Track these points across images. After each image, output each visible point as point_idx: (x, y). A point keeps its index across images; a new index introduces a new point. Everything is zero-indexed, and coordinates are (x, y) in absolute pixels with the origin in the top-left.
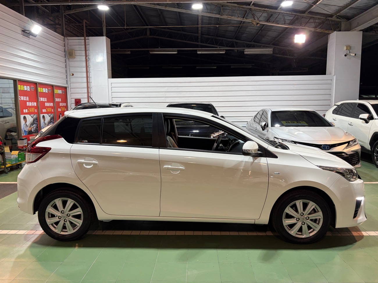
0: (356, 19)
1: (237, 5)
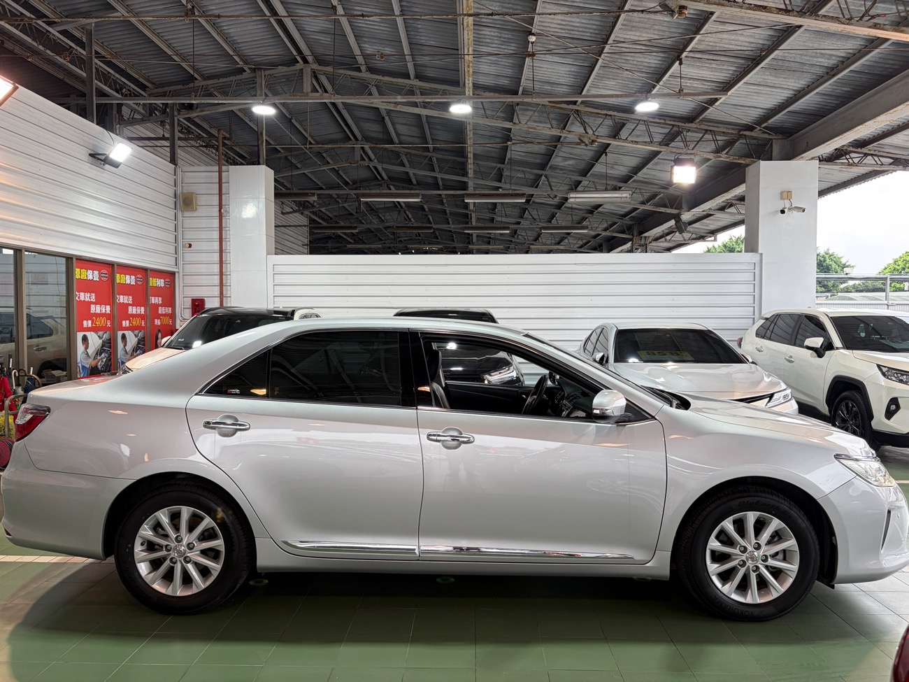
0: (804, 134)
1: (548, 104)
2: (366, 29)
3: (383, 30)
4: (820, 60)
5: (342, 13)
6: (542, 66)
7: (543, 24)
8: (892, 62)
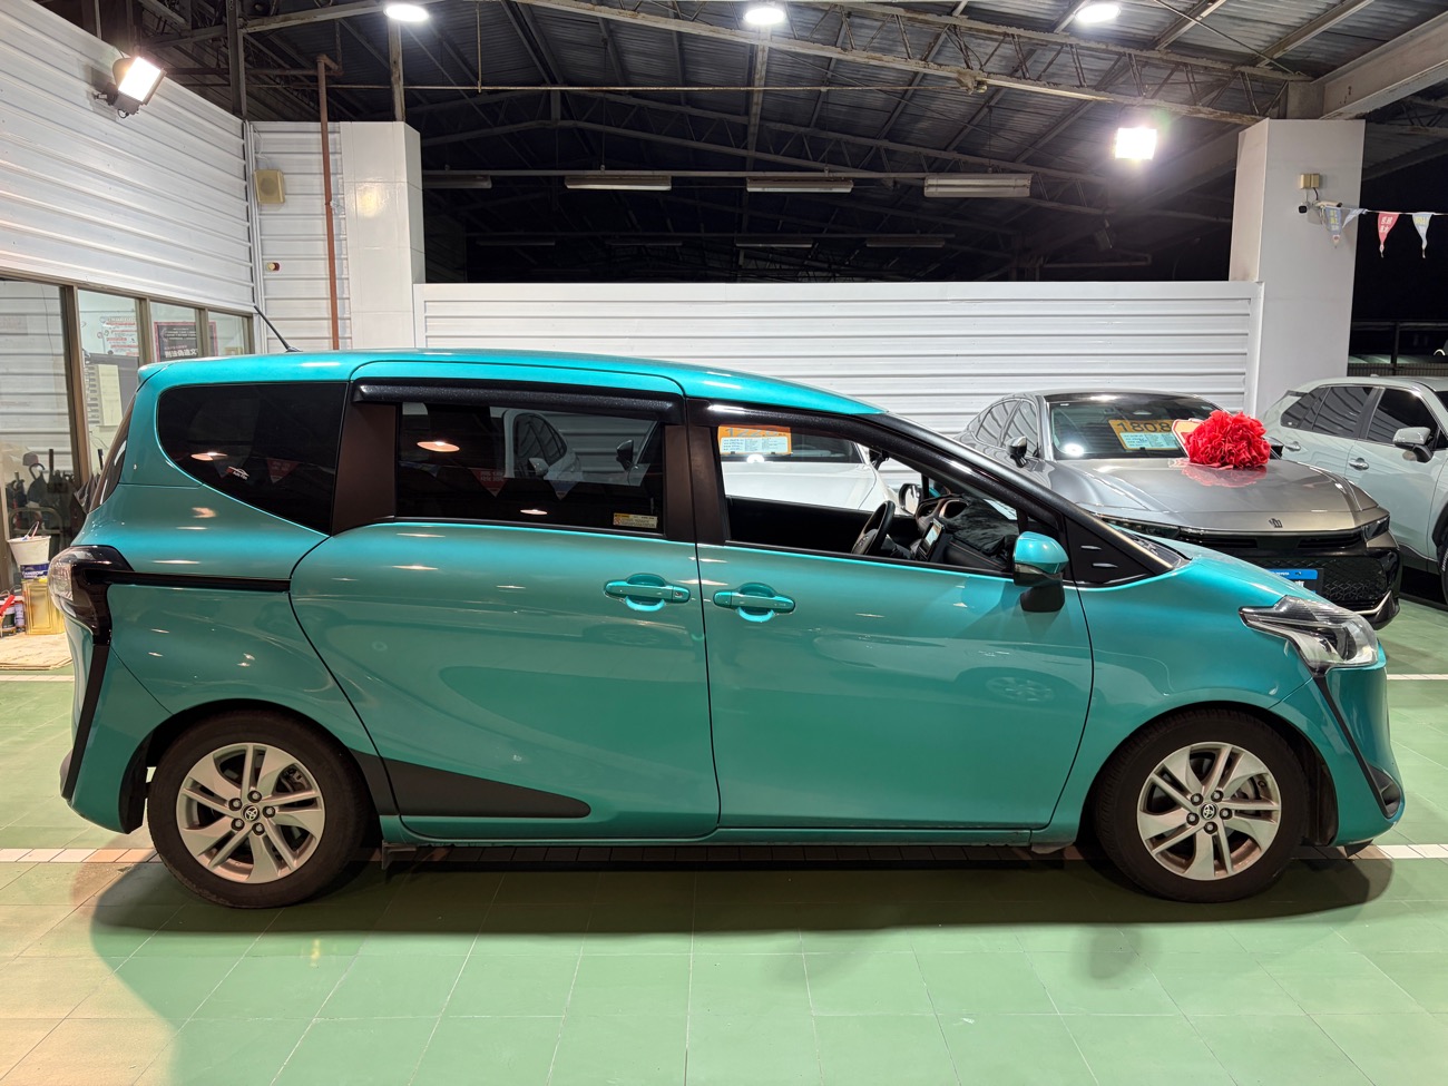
0: (1345, 73)
1: (904, 13)
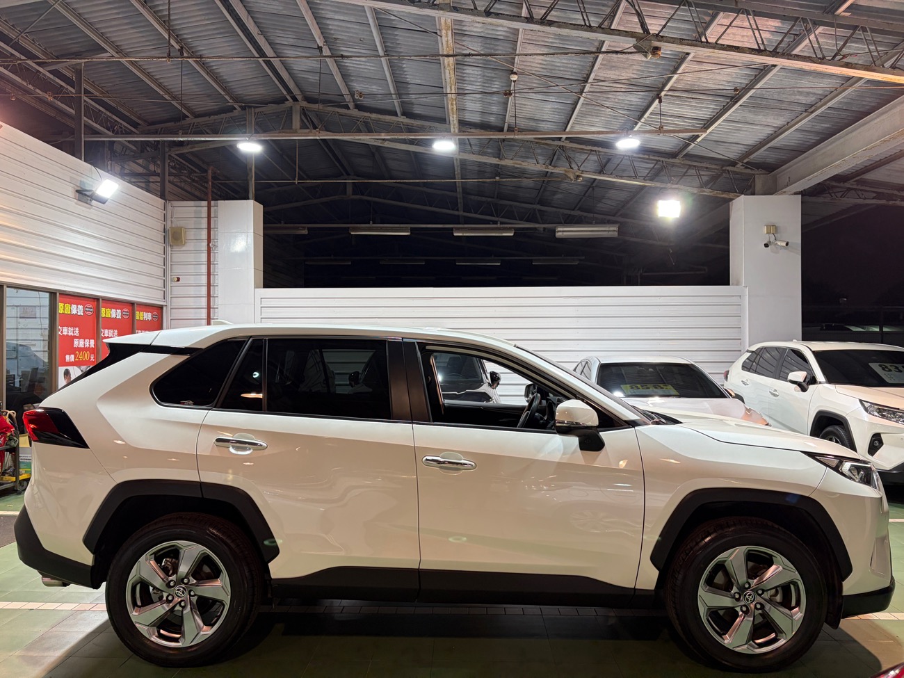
0: (785, 169)
1: (533, 140)
2: (352, 68)
3: (369, 69)
4: (797, 97)
5: (329, 53)
6: (526, 103)
7: (525, 64)
8: (868, 99)
